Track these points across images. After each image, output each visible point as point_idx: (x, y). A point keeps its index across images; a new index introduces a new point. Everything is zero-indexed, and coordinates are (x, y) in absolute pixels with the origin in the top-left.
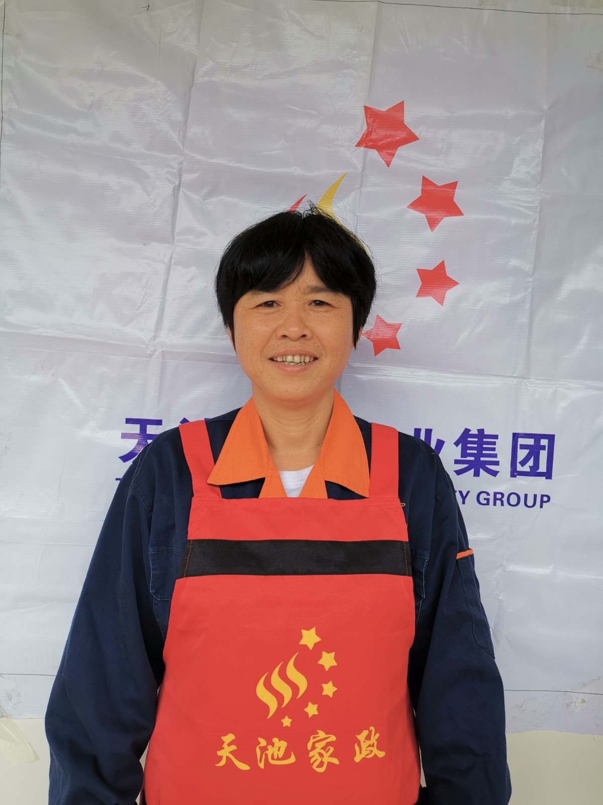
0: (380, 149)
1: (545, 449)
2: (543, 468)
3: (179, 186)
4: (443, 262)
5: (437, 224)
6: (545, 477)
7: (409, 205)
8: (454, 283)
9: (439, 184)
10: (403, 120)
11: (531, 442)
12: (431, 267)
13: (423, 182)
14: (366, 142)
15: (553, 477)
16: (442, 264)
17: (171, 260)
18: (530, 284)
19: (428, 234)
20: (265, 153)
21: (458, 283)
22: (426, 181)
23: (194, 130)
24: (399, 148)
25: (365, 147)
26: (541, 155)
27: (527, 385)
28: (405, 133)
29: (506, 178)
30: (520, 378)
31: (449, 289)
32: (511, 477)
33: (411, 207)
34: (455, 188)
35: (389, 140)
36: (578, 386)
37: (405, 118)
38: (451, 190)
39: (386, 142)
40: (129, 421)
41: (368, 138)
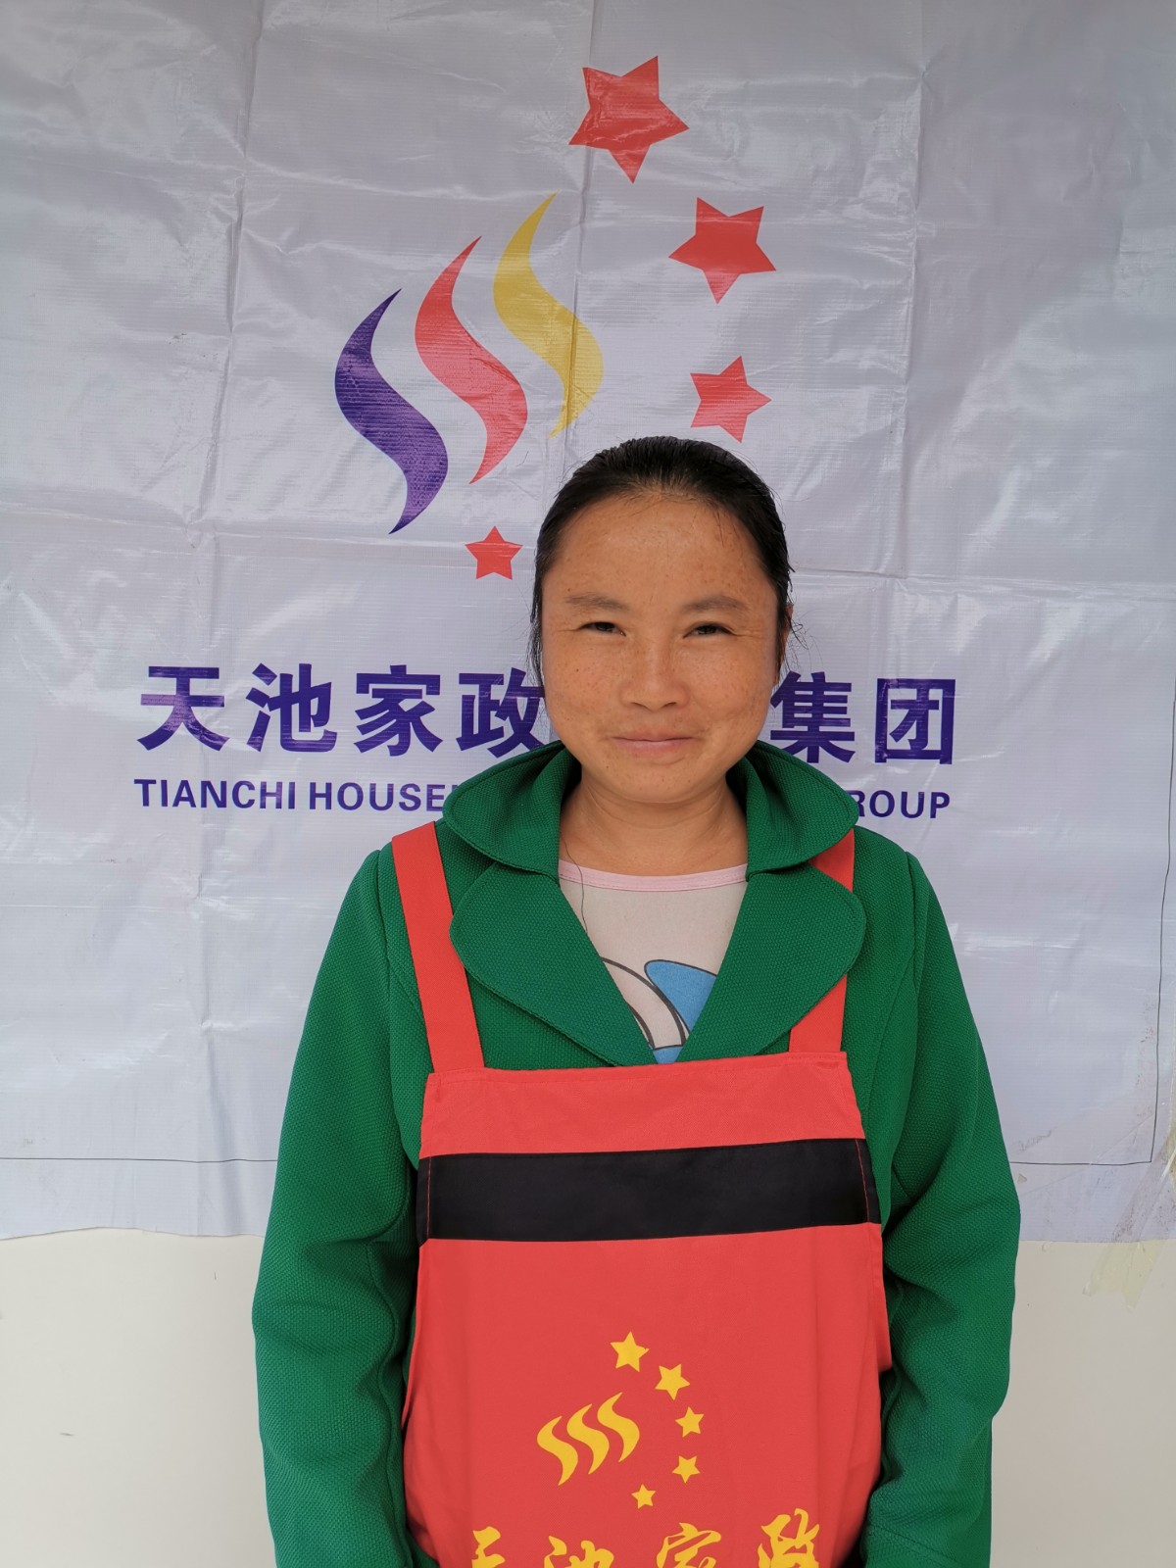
0: (614, 148)
1: (937, 708)
2: (934, 743)
3: (239, 224)
4: (740, 359)
5: (727, 288)
6: (938, 761)
7: (674, 251)
8: (763, 400)
9: (729, 214)
10: (657, 94)
11: (911, 694)
12: (718, 370)
13: (698, 210)
14: (588, 135)
15: (953, 761)
16: (739, 363)
17: (227, 365)
18: (902, 398)
19: (710, 306)
20: (399, 160)
21: (770, 401)
22: (703, 208)
23: (264, 118)
24: (651, 146)
25: (588, 144)
26: (917, 154)
27: (901, 590)
28: (661, 118)
29: (851, 199)
30: (891, 576)
31: (751, 411)
32: (876, 761)
33: (677, 257)
34: (759, 221)
35: (634, 132)
37: (660, 89)
38: (752, 224)
39: (625, 135)
40: (154, 671)
41: (594, 128)
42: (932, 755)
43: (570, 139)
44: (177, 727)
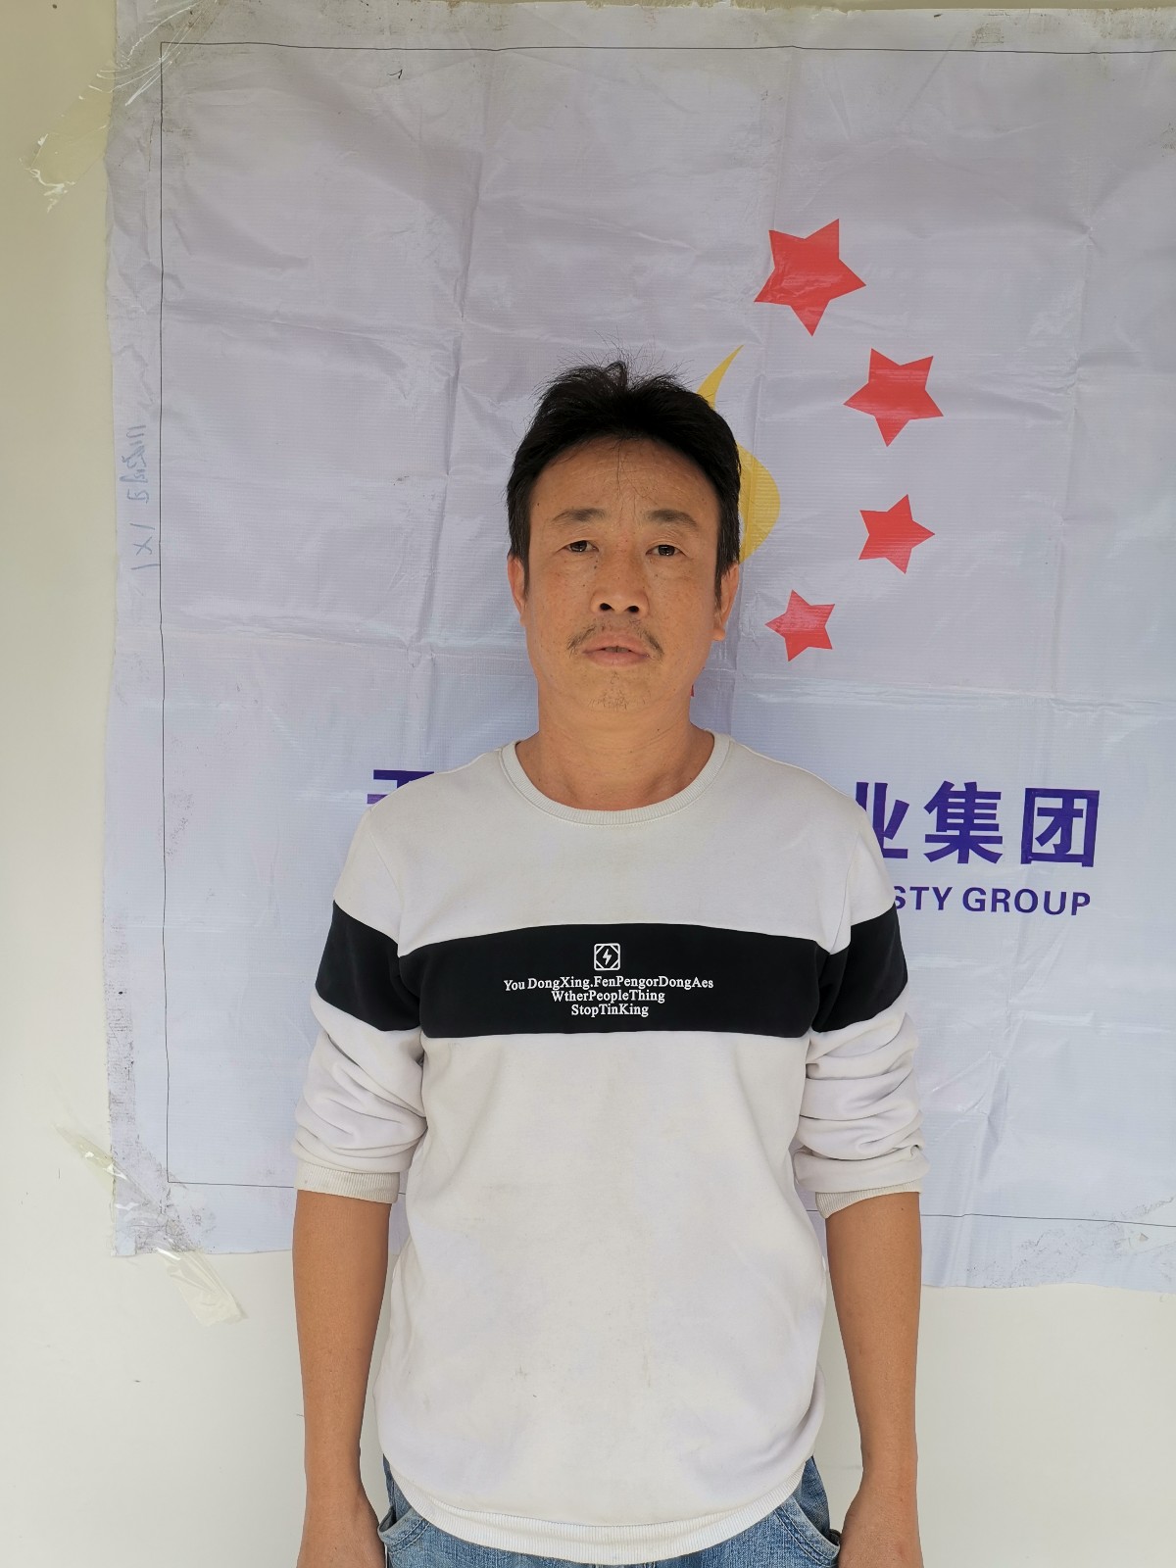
0: (797, 304)
1: (1081, 816)
2: (1077, 847)
3: (456, 377)
4: (907, 497)
5: (898, 431)
6: (1081, 864)
7: (848, 399)
8: (926, 534)
9: (900, 363)
10: (838, 254)
11: (1057, 803)
12: (884, 506)
14: (770, 293)
15: (1095, 863)
16: (906, 498)
17: (443, 506)
19: (881, 450)
20: (598, 319)
21: (933, 534)
23: (480, 283)
24: (832, 302)
25: (771, 301)
26: (1079, 306)
28: (840, 276)
31: (916, 544)
32: (1022, 862)
33: (850, 404)
34: (928, 369)
35: (812, 288)
37: (841, 250)
38: (922, 373)
40: (378, 774)
41: (778, 287)
42: (1074, 858)
43: (756, 296)
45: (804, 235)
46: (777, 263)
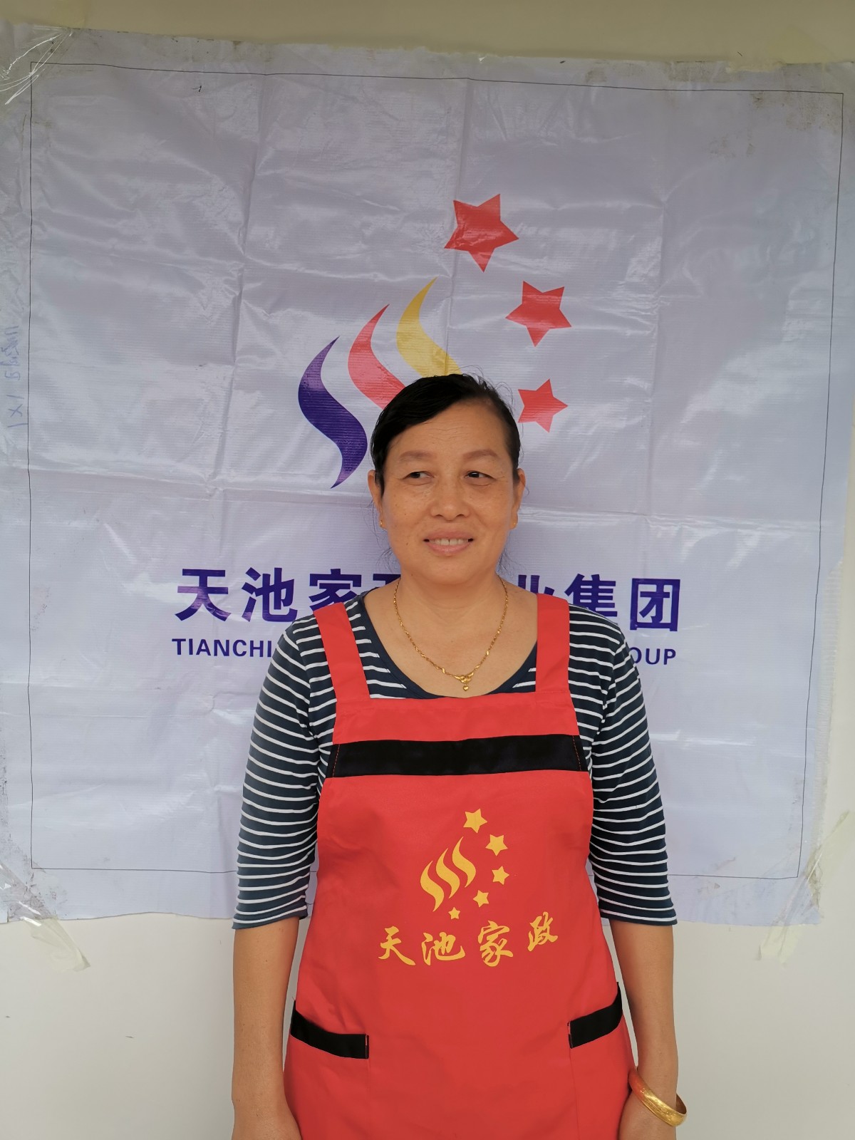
0: (473, 251)
1: (668, 597)
2: (667, 618)
3: (240, 296)
4: (549, 381)
5: (542, 337)
7: (508, 315)
8: (562, 406)
9: (543, 291)
10: (499, 217)
11: (653, 588)
12: (535, 388)
14: (457, 242)
16: (548, 382)
17: (231, 384)
18: (649, 406)
19: (530, 348)
20: (338, 257)
21: (566, 406)
23: (256, 232)
24: (496, 249)
25: (456, 248)
26: (659, 256)
27: (647, 523)
28: (502, 232)
29: (621, 283)
30: (640, 514)
31: (555, 413)
32: (632, 629)
33: (511, 318)
34: (561, 295)
35: (483, 240)
36: (707, 523)
37: (501, 215)
38: (557, 298)
40: (186, 572)
41: (460, 238)
42: (665, 626)
43: (445, 245)
44: (199, 606)
45: (477, 204)
46: (458, 223)
